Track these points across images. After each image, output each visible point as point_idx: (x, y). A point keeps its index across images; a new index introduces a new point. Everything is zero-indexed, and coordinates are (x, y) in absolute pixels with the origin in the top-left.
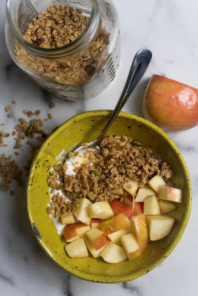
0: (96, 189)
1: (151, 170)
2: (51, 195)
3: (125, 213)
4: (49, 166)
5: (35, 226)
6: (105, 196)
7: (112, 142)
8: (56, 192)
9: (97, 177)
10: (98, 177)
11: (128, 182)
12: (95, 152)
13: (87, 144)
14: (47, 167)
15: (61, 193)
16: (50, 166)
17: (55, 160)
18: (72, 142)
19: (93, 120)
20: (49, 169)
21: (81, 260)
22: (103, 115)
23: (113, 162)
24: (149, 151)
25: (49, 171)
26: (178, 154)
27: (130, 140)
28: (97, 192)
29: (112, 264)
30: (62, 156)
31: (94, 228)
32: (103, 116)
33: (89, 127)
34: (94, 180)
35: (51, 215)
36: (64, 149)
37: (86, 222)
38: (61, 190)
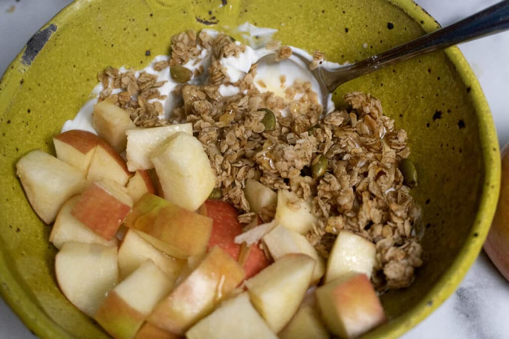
0: (231, 137)
1: (372, 230)
2: (150, 70)
3: (216, 236)
4: (214, 18)
5: (49, 36)
6: (226, 170)
7: (370, 114)
8: (165, 75)
9: (261, 125)
10: (264, 128)
11: (302, 196)
12: (318, 106)
13: (322, 60)
14: (210, 13)
15: (168, 88)
16: (215, 23)
17: (238, 24)
18: (304, 39)
19: (390, 26)
20: (207, 23)
21: (25, 208)
22: (422, 22)
23: (325, 136)
24: (415, 210)
25: (203, 25)
26: (476, 235)
27: (405, 153)
28: (226, 147)
29: (56, 289)
30: (257, 37)
31: (128, 194)
32: (420, 26)
33: (366, 41)
34: (251, 120)
35: (99, 88)
36: (276, 31)
37: (131, 160)
38: (177, 87)
